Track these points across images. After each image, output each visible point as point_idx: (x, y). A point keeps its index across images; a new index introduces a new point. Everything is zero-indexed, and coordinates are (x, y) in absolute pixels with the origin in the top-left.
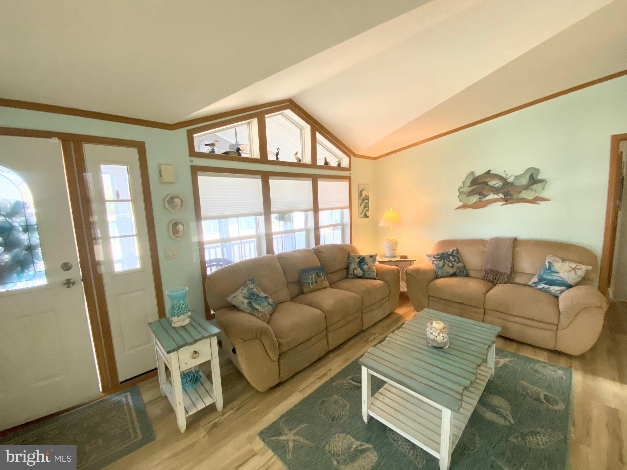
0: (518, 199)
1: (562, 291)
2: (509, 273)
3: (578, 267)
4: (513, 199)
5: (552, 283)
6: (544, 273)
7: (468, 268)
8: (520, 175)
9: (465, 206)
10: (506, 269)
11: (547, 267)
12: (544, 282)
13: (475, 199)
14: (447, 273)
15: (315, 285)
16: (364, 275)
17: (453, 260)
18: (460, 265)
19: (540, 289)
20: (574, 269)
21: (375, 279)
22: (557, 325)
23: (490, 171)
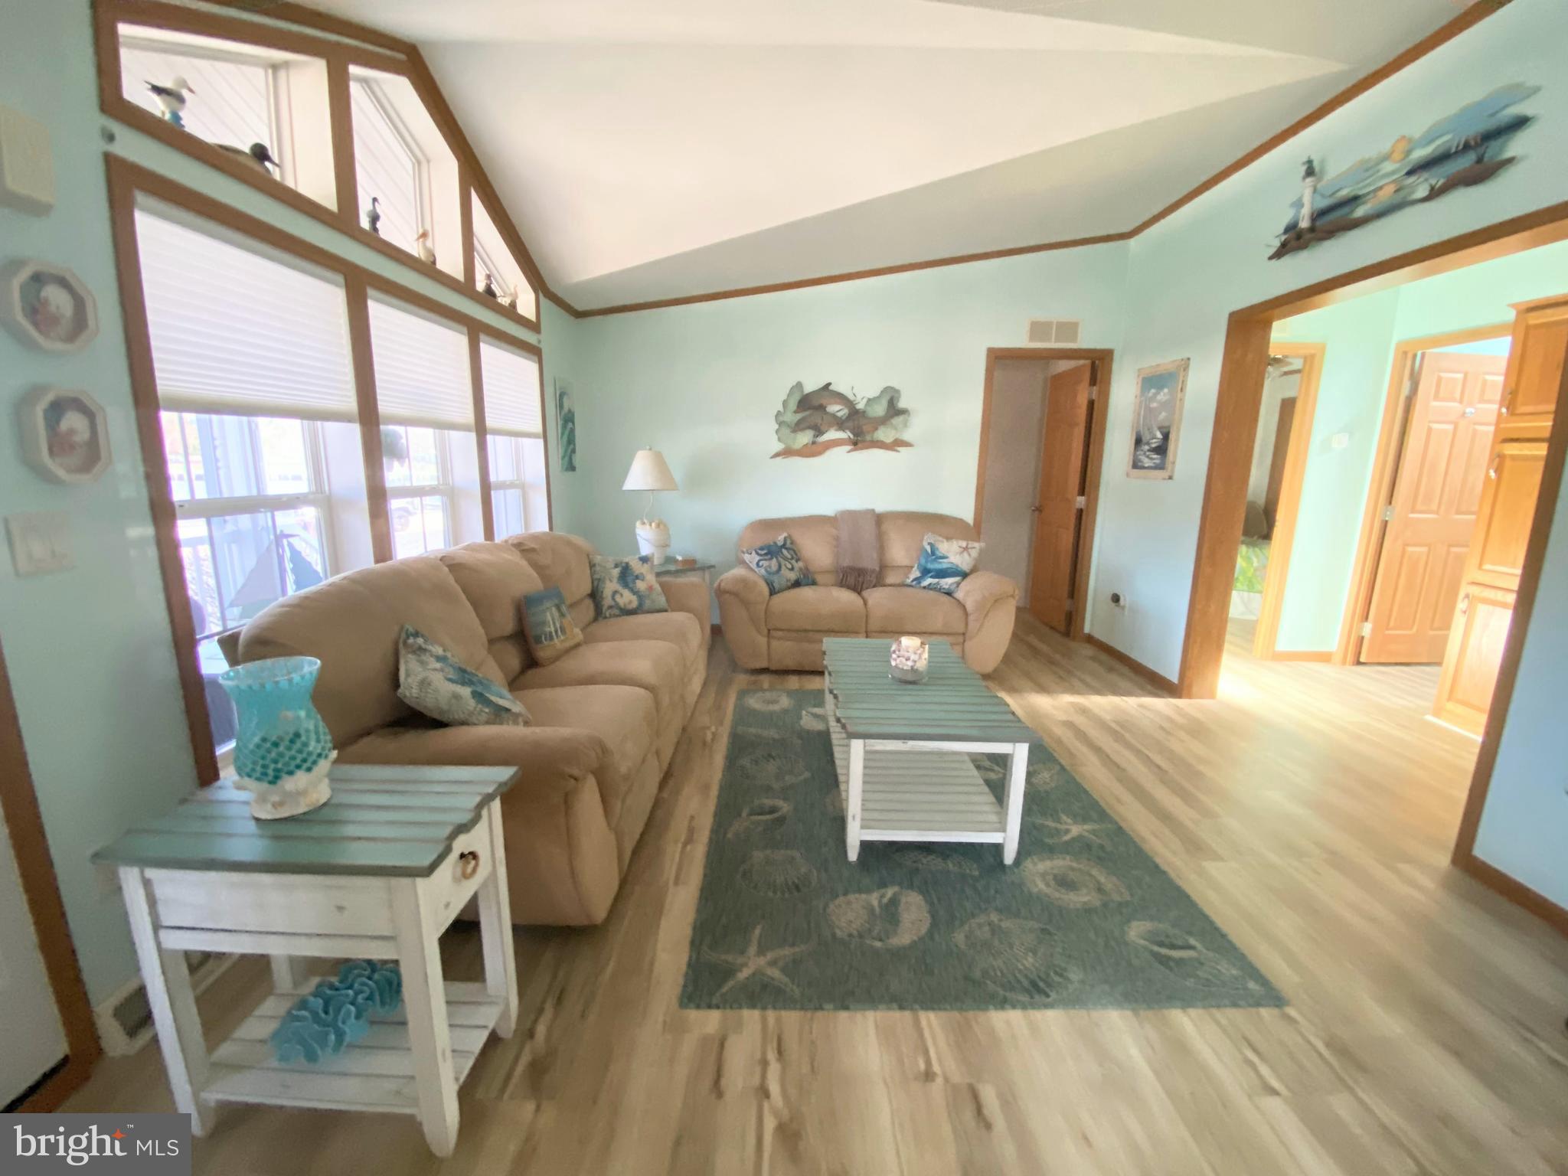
0: (872, 441)
1: (958, 584)
2: (877, 569)
3: (970, 546)
4: (864, 441)
5: (942, 574)
6: (927, 562)
7: (812, 569)
8: (875, 399)
9: (787, 453)
10: (870, 562)
11: (929, 551)
12: (930, 575)
13: (804, 438)
14: (787, 581)
15: (562, 638)
16: (640, 605)
17: (789, 556)
18: (800, 564)
19: (924, 588)
20: (966, 549)
21: (666, 611)
22: (964, 634)
23: (829, 384)
